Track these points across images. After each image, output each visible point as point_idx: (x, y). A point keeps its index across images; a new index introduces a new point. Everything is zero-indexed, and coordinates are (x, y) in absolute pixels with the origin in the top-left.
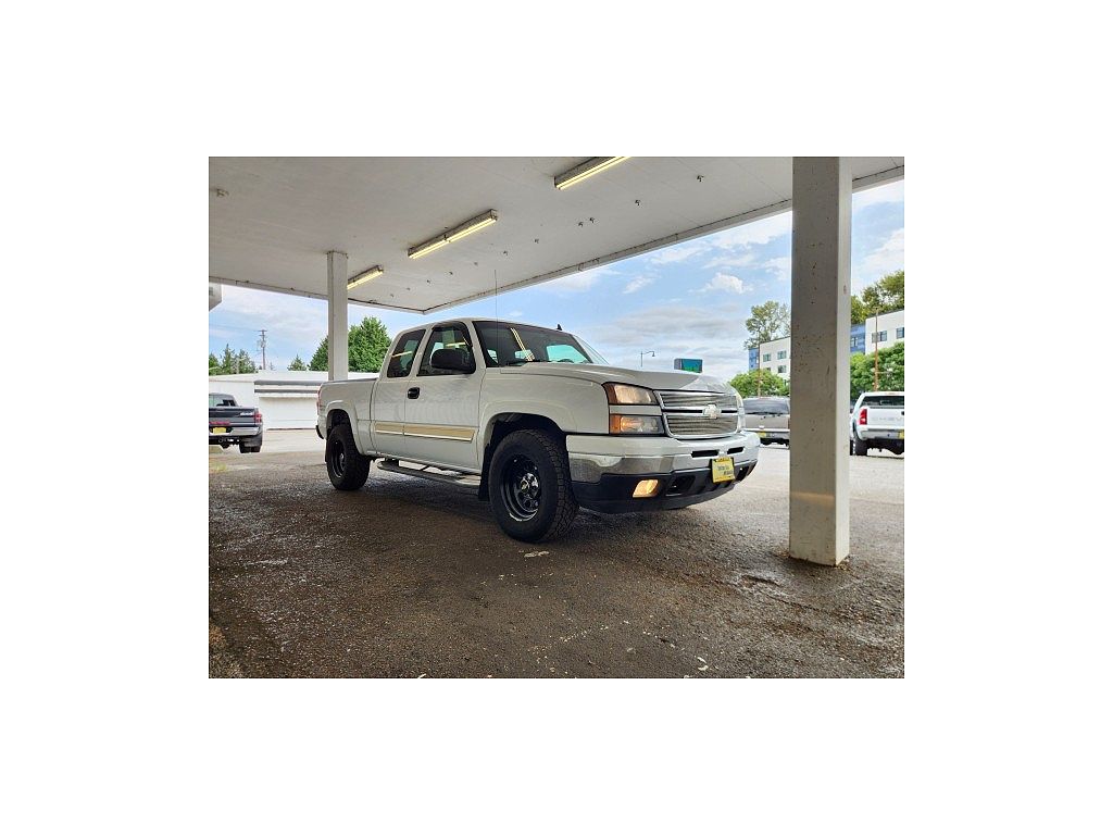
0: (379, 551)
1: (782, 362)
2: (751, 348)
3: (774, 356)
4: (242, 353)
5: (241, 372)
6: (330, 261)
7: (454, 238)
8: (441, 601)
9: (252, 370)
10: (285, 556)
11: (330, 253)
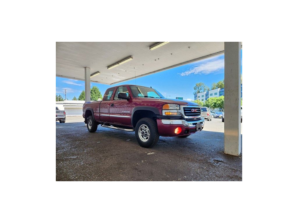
0: (104, 153)
1: (203, 98)
2: (195, 94)
3: (201, 97)
4: (60, 96)
5: (59, 101)
6: (86, 70)
7: (120, 64)
8: (126, 170)
9: (62, 100)
10: (75, 155)
11: (85, 68)
